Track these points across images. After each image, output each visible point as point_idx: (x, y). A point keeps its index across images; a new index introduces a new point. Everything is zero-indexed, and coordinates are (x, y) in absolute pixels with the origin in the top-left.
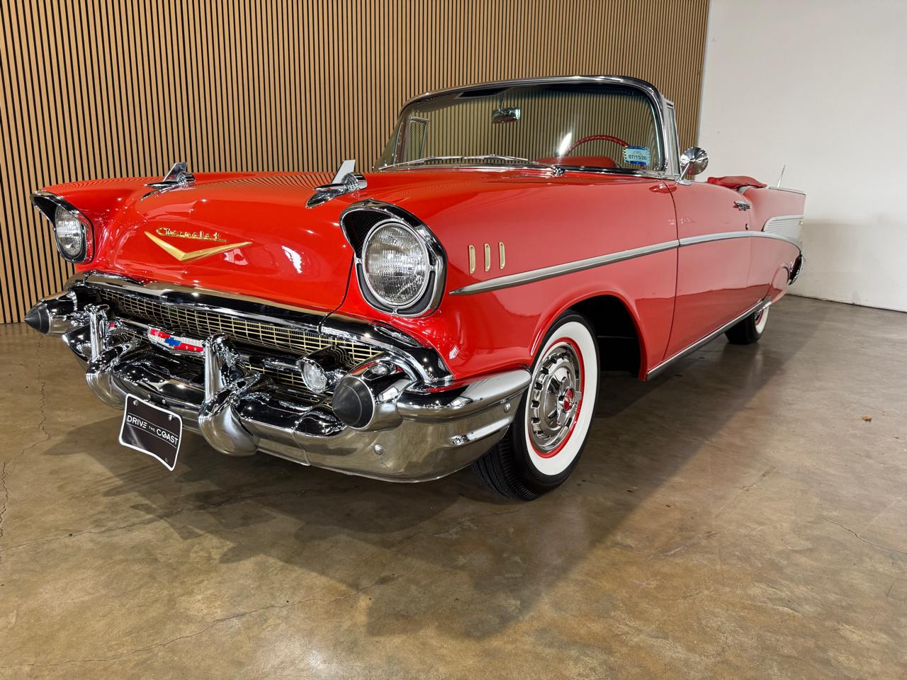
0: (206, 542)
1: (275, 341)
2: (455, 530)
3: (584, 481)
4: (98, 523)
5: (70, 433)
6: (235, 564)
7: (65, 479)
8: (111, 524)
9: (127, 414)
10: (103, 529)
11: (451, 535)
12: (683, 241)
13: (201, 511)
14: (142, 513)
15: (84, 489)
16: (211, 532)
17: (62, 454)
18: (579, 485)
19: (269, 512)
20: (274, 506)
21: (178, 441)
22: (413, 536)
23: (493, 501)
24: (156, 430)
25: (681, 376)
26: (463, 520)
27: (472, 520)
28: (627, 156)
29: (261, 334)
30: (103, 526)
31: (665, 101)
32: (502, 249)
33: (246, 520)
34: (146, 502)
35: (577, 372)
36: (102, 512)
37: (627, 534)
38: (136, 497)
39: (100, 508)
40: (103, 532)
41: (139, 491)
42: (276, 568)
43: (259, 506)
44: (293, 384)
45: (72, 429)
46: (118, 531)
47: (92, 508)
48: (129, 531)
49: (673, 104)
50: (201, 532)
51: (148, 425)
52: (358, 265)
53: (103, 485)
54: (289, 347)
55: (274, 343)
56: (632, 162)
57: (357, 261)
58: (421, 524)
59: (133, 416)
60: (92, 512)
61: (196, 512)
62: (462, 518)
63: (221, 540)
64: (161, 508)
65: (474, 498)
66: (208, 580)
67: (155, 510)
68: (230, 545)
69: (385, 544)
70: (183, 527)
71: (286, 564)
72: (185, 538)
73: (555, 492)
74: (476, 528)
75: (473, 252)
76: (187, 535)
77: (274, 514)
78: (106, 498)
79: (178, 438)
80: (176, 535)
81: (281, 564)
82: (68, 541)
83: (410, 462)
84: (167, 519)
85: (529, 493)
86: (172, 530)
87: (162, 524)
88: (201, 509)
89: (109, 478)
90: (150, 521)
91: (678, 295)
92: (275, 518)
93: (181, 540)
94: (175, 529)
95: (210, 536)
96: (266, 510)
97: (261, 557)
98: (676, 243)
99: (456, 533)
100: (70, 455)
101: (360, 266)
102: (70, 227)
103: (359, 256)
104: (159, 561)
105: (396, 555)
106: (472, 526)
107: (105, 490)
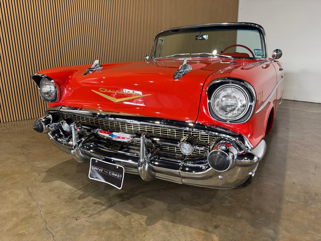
0: (135, 217)
2: (227, 202)
4: (84, 213)
5: (47, 172)
6: (153, 226)
7: (57, 193)
8: (90, 212)
9: (92, 166)
10: (89, 215)
11: (227, 204)
14: (100, 206)
15: (68, 197)
16: (134, 212)
17: (49, 181)
19: (151, 200)
20: (151, 197)
21: (122, 177)
22: (213, 206)
24: (108, 172)
26: (227, 197)
27: (230, 197)
30: (87, 214)
33: (144, 205)
34: (98, 201)
36: (83, 207)
38: (92, 199)
39: (81, 205)
40: (89, 217)
41: (92, 196)
42: (171, 226)
43: (145, 198)
44: (168, 151)
45: (46, 170)
46: (96, 215)
47: (77, 206)
48: (100, 215)
50: (130, 212)
51: (104, 170)
52: (209, 103)
53: (75, 194)
57: (208, 101)
58: (212, 200)
59: (95, 167)
60: (79, 207)
63: (141, 215)
64: (106, 203)
66: (147, 235)
67: (104, 204)
68: (145, 217)
70: (121, 211)
71: (174, 224)
74: (234, 200)
76: (126, 215)
77: (153, 201)
78: (80, 200)
79: (122, 176)
80: (120, 215)
81: (171, 224)
82: (76, 222)
84: (112, 207)
87: (111, 210)
88: (122, 202)
89: (76, 191)
90: (105, 210)
92: (155, 203)
93: (124, 217)
94: (118, 212)
95: (135, 214)
96: (149, 199)
97: (161, 222)
100: (53, 182)
101: (210, 103)
103: (210, 99)
104: (122, 228)
105: (213, 215)
106: (232, 199)
107: (78, 197)
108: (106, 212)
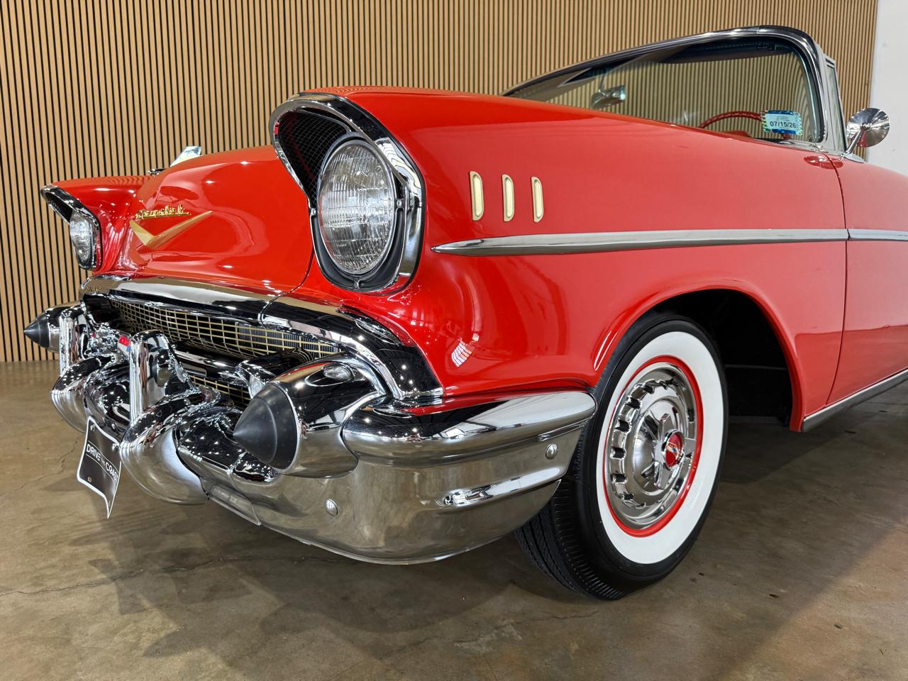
0: (145, 621)
1: (238, 346)
2: (488, 638)
3: (702, 574)
4: (37, 581)
6: (161, 659)
7: (43, 520)
8: (52, 583)
9: (88, 443)
10: (38, 589)
11: (480, 645)
12: (855, 233)
13: (167, 575)
14: (97, 571)
15: (55, 534)
16: (160, 607)
17: (61, 490)
18: (694, 580)
19: (247, 584)
20: (257, 575)
22: (422, 642)
23: (556, 596)
24: (106, 463)
25: (854, 433)
26: (505, 622)
27: (517, 625)
28: (768, 124)
29: (224, 337)
30: (41, 585)
31: (822, 57)
32: (538, 188)
33: (213, 592)
34: (111, 557)
35: (691, 412)
36: (53, 566)
37: (765, 670)
38: (103, 549)
39: (54, 561)
40: (35, 593)
41: (112, 542)
42: (211, 673)
43: (240, 573)
46: (53, 594)
47: (45, 560)
48: (65, 594)
49: (834, 62)
50: (146, 603)
51: (101, 456)
52: (312, 218)
53: (78, 530)
54: (251, 353)
55: (236, 348)
56: (775, 131)
57: (311, 212)
58: (441, 623)
59: (91, 445)
60: (42, 564)
61: (160, 575)
62: (504, 620)
63: (166, 620)
64: (123, 567)
65: (532, 588)
67: (114, 567)
68: (173, 627)
69: (379, 651)
70: (131, 596)
71: (228, 668)
72: (122, 612)
73: (654, 590)
74: (520, 638)
75: (477, 184)
76: (131, 607)
77: (251, 587)
78: (70, 548)
79: (119, 474)
80: (115, 608)
81: (222, 666)
83: (389, 528)
84: (119, 582)
85: (608, 589)
86: (115, 599)
87: (111, 588)
88: (167, 572)
89: (88, 523)
90: (98, 584)
91: (846, 329)
92: (249, 593)
93: (117, 614)
94: (119, 597)
95: (156, 612)
96: (244, 581)
97: (200, 653)
98: (843, 234)
99: (488, 644)
100: (69, 492)
102: (82, 230)
104: (71, 644)
105: (388, 670)
106: (515, 633)
107: (74, 538)
108: (91, 591)
